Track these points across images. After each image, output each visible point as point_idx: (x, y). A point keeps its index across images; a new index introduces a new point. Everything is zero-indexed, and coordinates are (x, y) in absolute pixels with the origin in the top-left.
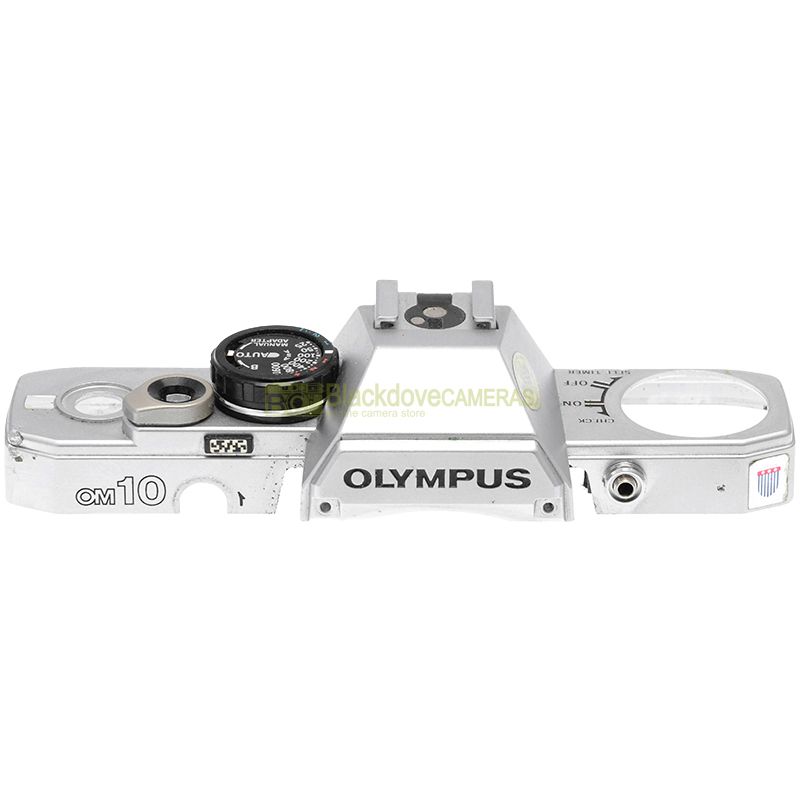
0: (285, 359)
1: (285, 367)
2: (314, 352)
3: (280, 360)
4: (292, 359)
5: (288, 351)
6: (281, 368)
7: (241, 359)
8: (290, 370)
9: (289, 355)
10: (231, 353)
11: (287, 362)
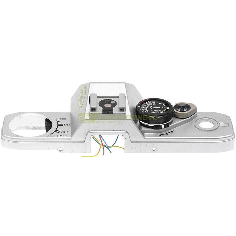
0: (152, 106)
1: (151, 104)
2: (143, 108)
3: (153, 106)
4: (150, 106)
5: (151, 109)
6: (152, 103)
7: (164, 106)
8: (150, 103)
9: (151, 107)
10: (168, 108)
11: (151, 105)
